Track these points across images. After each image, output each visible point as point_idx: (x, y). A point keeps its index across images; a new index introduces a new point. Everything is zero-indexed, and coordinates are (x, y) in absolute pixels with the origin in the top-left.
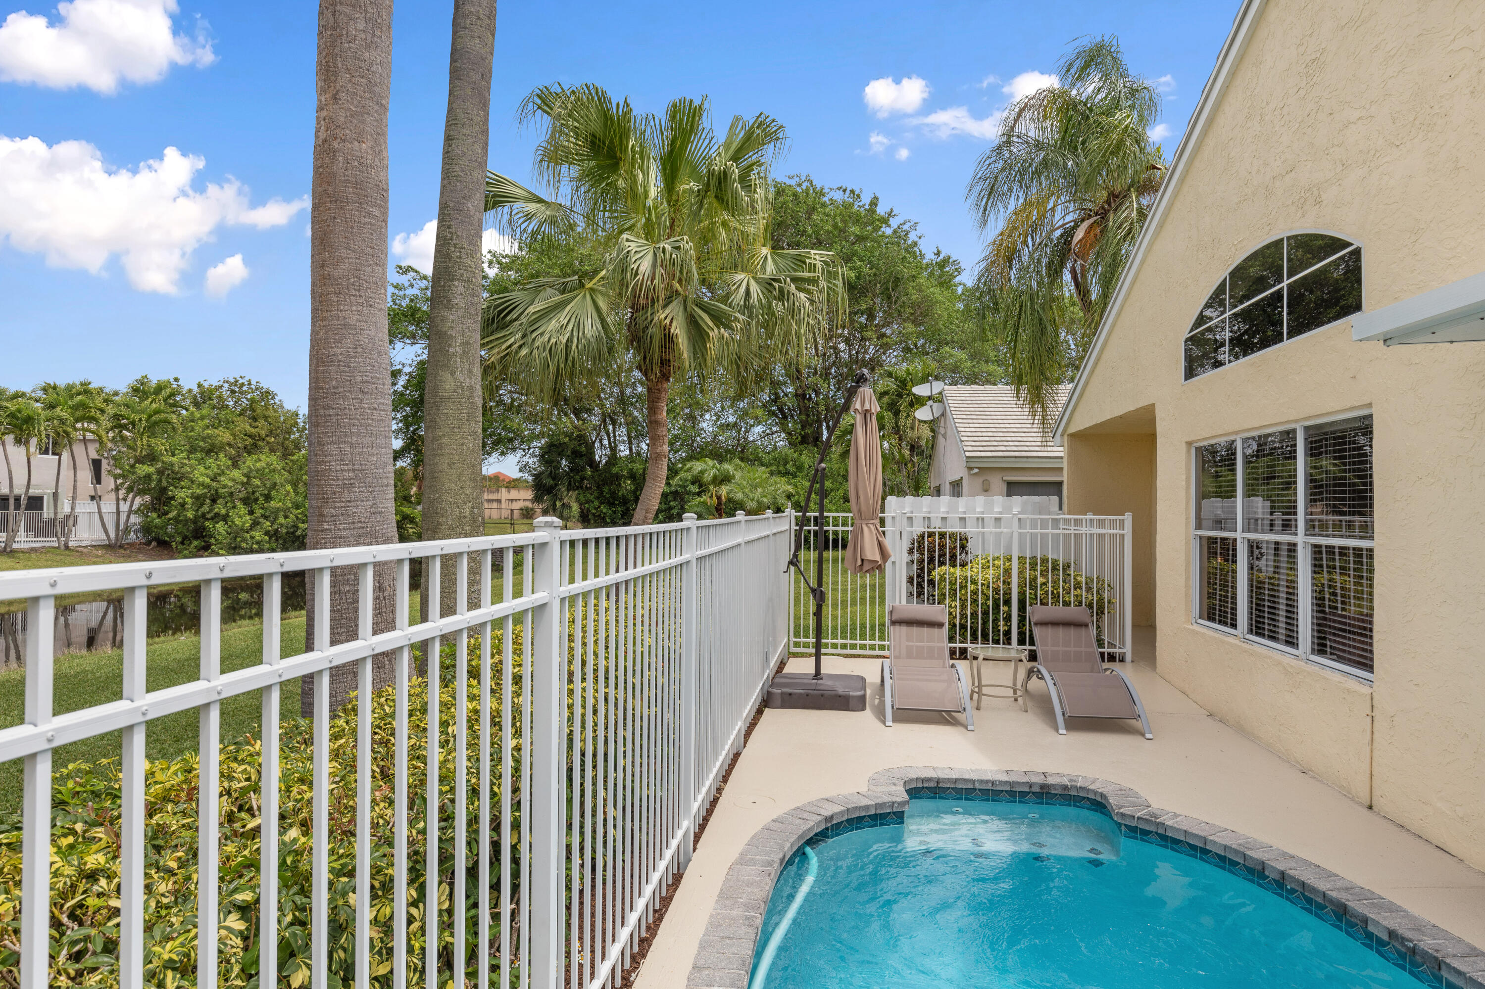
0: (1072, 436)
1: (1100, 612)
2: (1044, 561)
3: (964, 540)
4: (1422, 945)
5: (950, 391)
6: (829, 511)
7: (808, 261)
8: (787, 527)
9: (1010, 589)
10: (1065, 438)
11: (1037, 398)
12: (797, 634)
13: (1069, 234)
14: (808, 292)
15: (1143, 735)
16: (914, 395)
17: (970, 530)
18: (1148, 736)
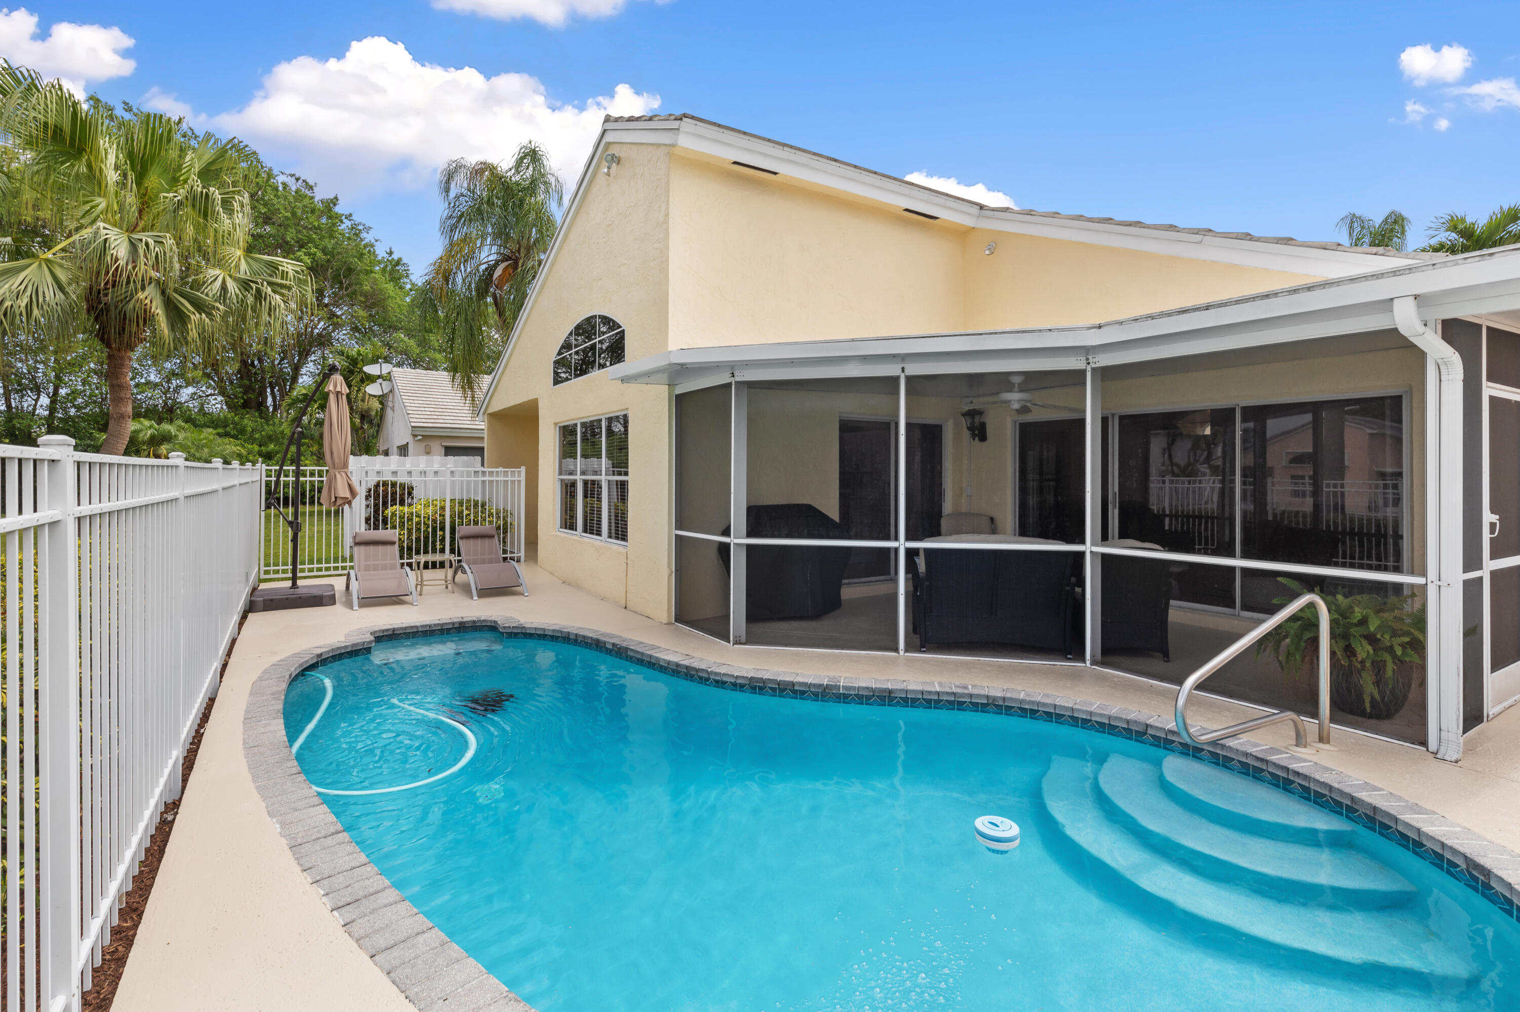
0: (490, 414)
1: (505, 532)
2: (468, 501)
3: (411, 489)
4: (623, 645)
5: (397, 372)
6: (306, 465)
7: (280, 268)
8: (259, 478)
9: (444, 519)
10: (486, 416)
11: (468, 385)
12: (267, 565)
13: (491, 269)
14: (282, 295)
15: (523, 595)
16: (365, 373)
17: (415, 480)
18: (526, 594)
